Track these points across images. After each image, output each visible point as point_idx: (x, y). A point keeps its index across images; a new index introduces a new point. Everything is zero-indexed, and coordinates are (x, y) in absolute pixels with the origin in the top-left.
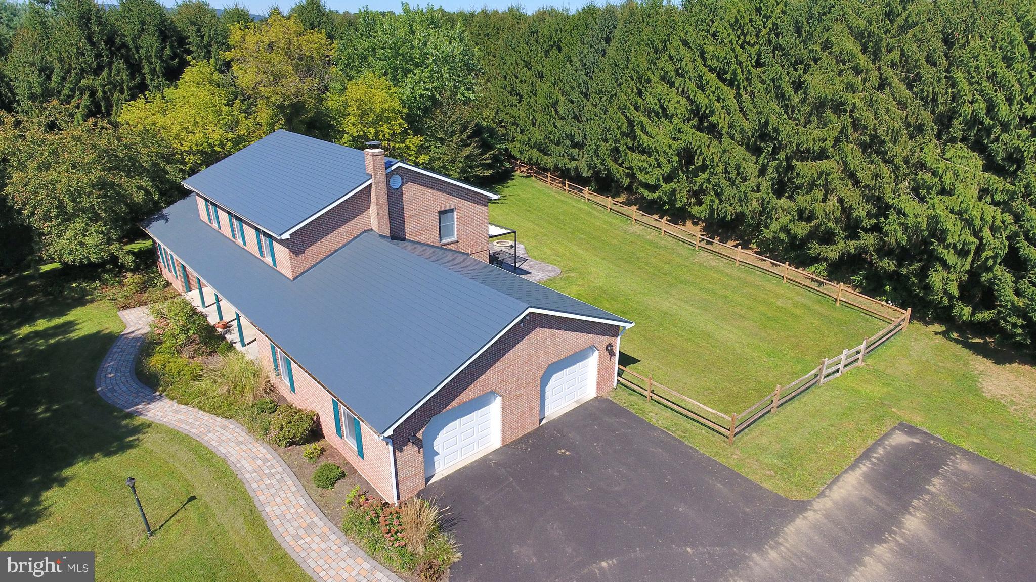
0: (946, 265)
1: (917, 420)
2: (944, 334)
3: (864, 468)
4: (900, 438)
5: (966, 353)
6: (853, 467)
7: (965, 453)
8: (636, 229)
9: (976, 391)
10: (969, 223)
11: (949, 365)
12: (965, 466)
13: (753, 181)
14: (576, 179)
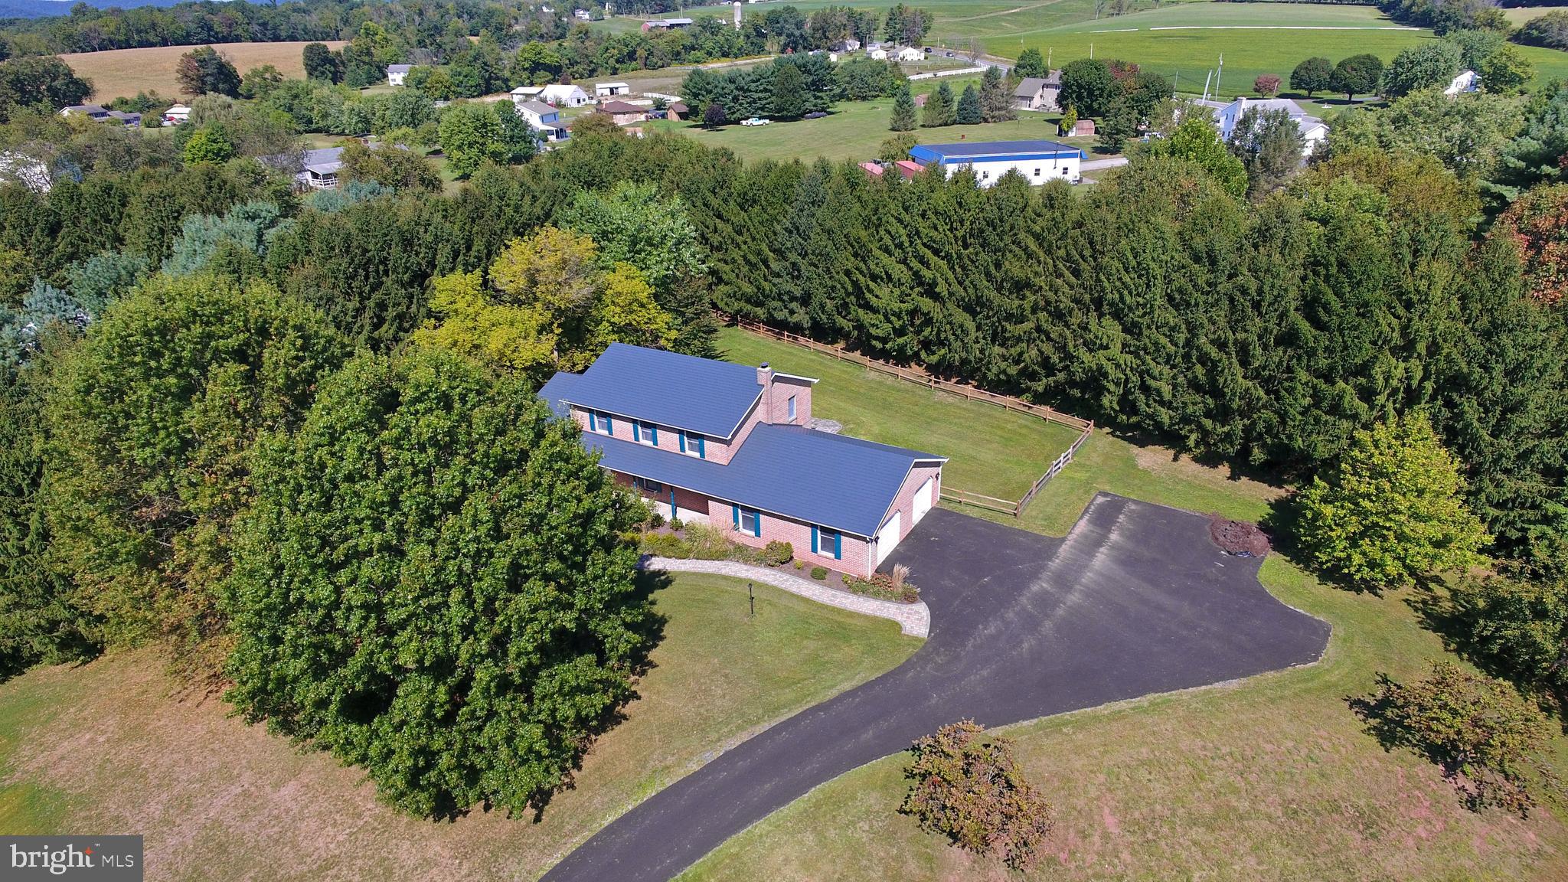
0: (1109, 392)
1: (1107, 488)
2: (1113, 434)
3: (1087, 517)
4: (1100, 500)
5: (1125, 443)
6: (1081, 518)
7: (1134, 501)
9: (1135, 466)
10: (1118, 366)
11: (1119, 453)
12: (1133, 507)
14: (796, 329)
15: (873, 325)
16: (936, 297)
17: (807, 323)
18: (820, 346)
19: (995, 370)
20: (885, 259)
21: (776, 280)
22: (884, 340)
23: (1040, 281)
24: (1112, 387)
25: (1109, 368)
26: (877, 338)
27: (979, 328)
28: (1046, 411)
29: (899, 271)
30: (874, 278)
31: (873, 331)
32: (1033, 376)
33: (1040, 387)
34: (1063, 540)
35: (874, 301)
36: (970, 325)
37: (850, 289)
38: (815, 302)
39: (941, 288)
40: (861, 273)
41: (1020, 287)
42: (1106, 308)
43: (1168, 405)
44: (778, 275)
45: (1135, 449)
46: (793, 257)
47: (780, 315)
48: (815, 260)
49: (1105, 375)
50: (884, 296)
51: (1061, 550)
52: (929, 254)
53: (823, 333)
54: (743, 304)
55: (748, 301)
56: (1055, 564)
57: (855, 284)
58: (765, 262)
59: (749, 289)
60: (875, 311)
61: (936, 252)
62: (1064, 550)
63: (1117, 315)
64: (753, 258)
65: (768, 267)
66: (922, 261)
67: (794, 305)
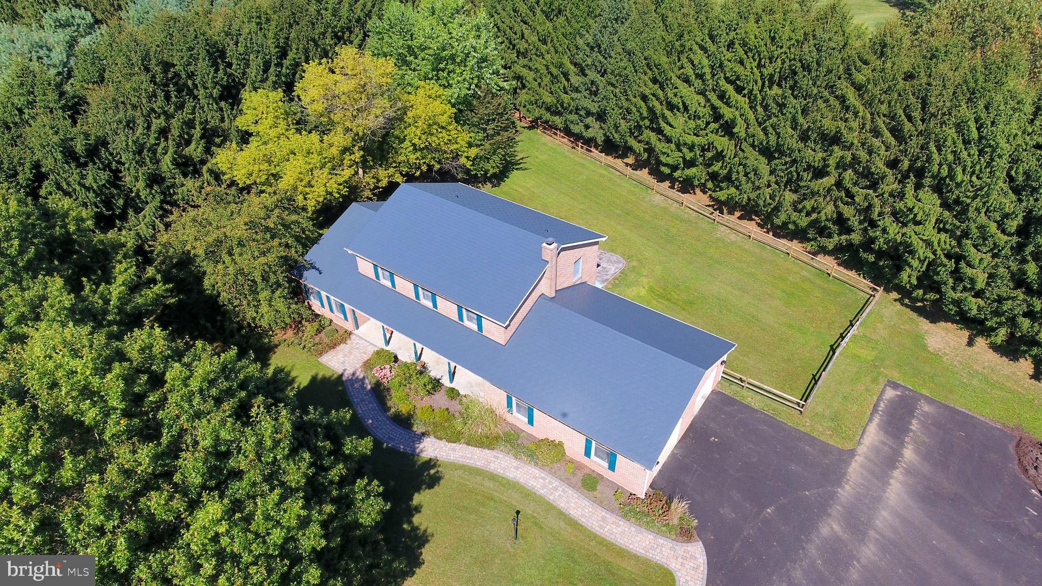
0: (911, 267)
1: (896, 376)
2: (899, 300)
3: (876, 420)
4: (890, 393)
5: (914, 315)
6: (870, 420)
7: (927, 398)
8: (658, 199)
9: (924, 347)
11: (907, 327)
14: (589, 142)
15: (664, 153)
16: (732, 137)
17: (600, 138)
19: (783, 217)
20: (684, 89)
21: (575, 95)
22: (674, 168)
24: (916, 264)
25: (918, 245)
26: (666, 164)
27: (772, 172)
29: (695, 101)
30: (671, 107)
31: (663, 159)
32: (823, 232)
34: (852, 453)
35: (667, 130)
36: (765, 169)
37: (645, 114)
38: (610, 122)
39: (740, 129)
40: (658, 99)
44: (577, 90)
45: (924, 324)
46: (592, 75)
47: (576, 129)
49: (912, 253)
50: (678, 126)
51: (850, 470)
52: (730, 89)
53: (614, 149)
54: (543, 111)
55: (548, 109)
56: (846, 492)
58: (566, 75)
59: (549, 99)
60: (669, 140)
61: (739, 90)
62: (855, 469)
63: (938, 189)
64: (554, 71)
65: (568, 80)
66: (722, 96)
67: (590, 120)
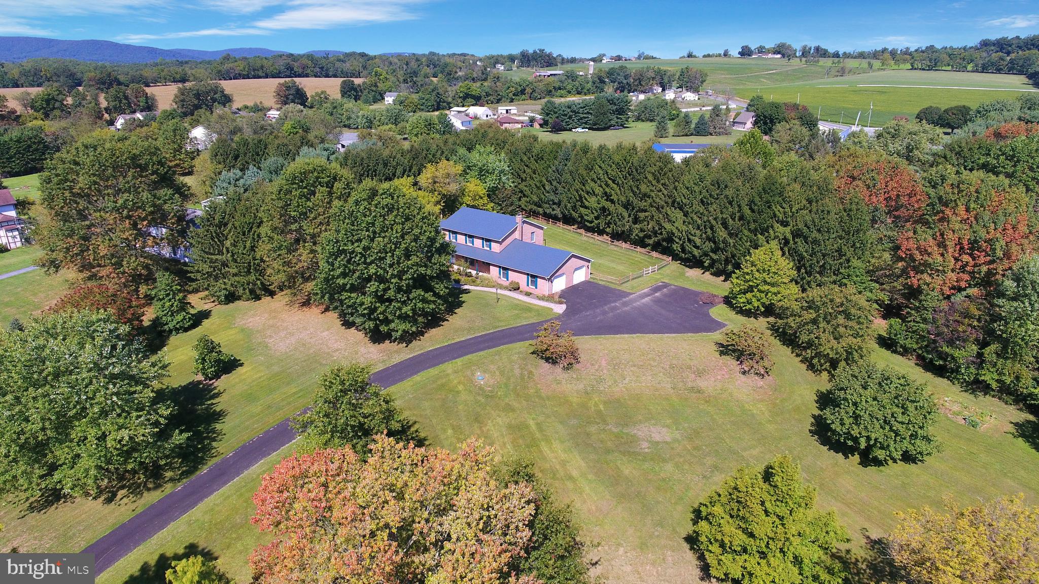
0: (676, 243)
2: (680, 263)
5: (684, 267)
8: (585, 238)
9: (684, 275)
10: (679, 230)
11: (680, 270)
12: (672, 287)
13: (627, 219)
14: (555, 219)
15: (586, 215)
16: (612, 202)
17: (560, 216)
18: (566, 227)
19: (634, 235)
20: (592, 184)
21: (547, 195)
22: (591, 222)
23: (653, 194)
24: (677, 240)
25: (675, 231)
26: (588, 221)
27: (629, 216)
28: (654, 254)
29: (598, 190)
30: (588, 193)
31: (586, 217)
32: (649, 237)
33: (651, 242)
34: (634, 293)
35: (587, 203)
36: (626, 214)
37: (578, 199)
38: (563, 205)
39: (614, 197)
40: (583, 191)
41: (645, 196)
42: (676, 205)
43: (697, 247)
44: (548, 192)
45: (687, 269)
46: (554, 183)
47: (548, 211)
48: (564, 185)
49: (673, 234)
50: (592, 202)
51: (631, 296)
52: (610, 182)
53: (567, 220)
54: (533, 206)
55: (535, 205)
56: (625, 299)
57: (580, 196)
58: (543, 186)
59: (535, 198)
60: (586, 207)
61: (614, 181)
62: (633, 296)
63: (681, 209)
64: (538, 184)
65: (545, 189)
66: (607, 185)
67: (554, 206)
